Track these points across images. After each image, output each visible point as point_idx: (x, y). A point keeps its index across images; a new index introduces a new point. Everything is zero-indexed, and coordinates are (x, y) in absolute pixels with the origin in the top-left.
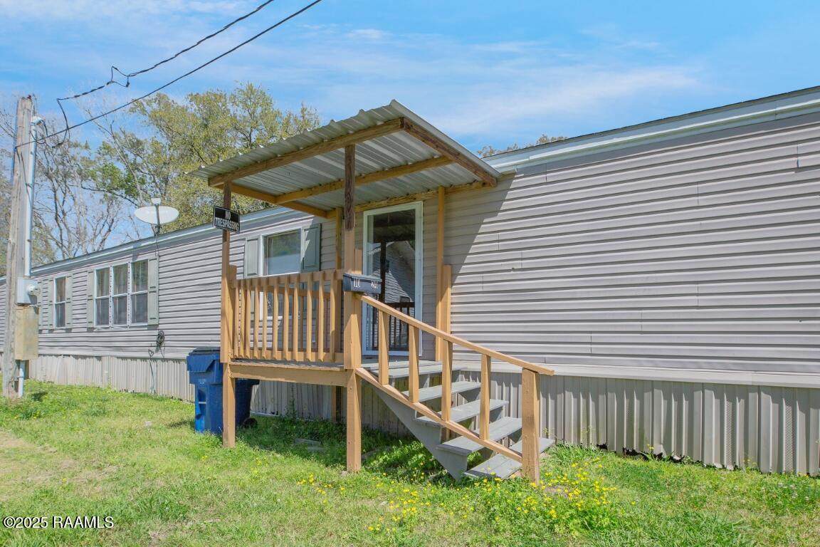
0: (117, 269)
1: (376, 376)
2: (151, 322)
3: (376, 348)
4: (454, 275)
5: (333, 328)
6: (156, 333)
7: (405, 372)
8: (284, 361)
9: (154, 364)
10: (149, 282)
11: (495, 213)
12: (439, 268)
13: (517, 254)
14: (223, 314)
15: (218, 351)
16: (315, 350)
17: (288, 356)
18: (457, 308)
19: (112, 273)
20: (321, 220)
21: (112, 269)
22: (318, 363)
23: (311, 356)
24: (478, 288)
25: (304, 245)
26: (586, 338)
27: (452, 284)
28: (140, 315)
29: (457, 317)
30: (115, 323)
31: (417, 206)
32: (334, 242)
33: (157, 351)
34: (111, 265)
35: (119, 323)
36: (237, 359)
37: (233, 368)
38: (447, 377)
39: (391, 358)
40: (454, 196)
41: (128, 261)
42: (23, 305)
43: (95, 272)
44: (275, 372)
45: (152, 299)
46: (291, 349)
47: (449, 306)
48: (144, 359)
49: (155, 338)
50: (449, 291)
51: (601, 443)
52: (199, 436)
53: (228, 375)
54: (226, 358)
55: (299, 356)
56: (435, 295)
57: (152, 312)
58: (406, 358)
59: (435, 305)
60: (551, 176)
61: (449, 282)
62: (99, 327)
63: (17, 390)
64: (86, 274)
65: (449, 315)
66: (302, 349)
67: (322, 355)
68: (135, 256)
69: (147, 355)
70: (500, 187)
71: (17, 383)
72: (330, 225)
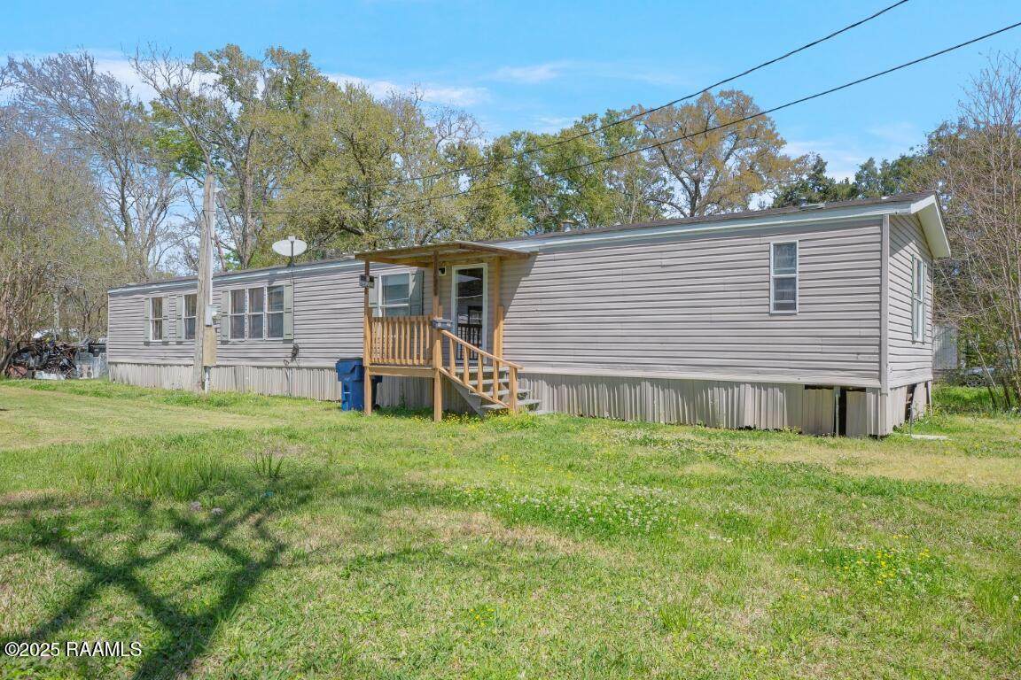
0: (252, 291)
1: (449, 371)
2: (286, 337)
3: (462, 359)
4: (505, 312)
5: (428, 347)
6: (292, 346)
7: (462, 371)
8: (402, 365)
9: (289, 372)
10: (285, 304)
11: (528, 275)
12: (496, 307)
13: (538, 302)
14: (365, 337)
15: (361, 360)
16: (418, 358)
17: (404, 363)
18: (506, 333)
19: (247, 295)
20: (423, 269)
21: (247, 291)
22: (420, 365)
23: (416, 362)
24: (519, 321)
25: (412, 286)
26: (572, 352)
27: (504, 318)
28: (276, 330)
29: (507, 339)
30: (250, 337)
31: (484, 266)
32: (432, 285)
33: (292, 361)
34: (247, 287)
35: (254, 337)
36: (372, 364)
37: (371, 370)
38: (496, 375)
39: (470, 365)
40: (506, 262)
41: (264, 285)
42: (208, 326)
43: (230, 292)
44: (395, 371)
45: (287, 318)
46: (405, 358)
47: (501, 331)
48: (280, 368)
49: (291, 350)
50: (502, 322)
51: (581, 413)
52: (345, 413)
53: (368, 374)
54: (367, 363)
55: (409, 362)
56: (493, 325)
57: (287, 329)
58: (476, 365)
59: (493, 331)
60: (557, 256)
61: (502, 317)
62: (233, 340)
63: (203, 388)
64: (220, 293)
65: (501, 337)
66: (411, 358)
67: (422, 361)
68: (271, 282)
69: (282, 364)
70: (531, 259)
71: (203, 383)
72: (429, 273)
